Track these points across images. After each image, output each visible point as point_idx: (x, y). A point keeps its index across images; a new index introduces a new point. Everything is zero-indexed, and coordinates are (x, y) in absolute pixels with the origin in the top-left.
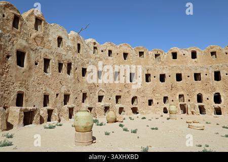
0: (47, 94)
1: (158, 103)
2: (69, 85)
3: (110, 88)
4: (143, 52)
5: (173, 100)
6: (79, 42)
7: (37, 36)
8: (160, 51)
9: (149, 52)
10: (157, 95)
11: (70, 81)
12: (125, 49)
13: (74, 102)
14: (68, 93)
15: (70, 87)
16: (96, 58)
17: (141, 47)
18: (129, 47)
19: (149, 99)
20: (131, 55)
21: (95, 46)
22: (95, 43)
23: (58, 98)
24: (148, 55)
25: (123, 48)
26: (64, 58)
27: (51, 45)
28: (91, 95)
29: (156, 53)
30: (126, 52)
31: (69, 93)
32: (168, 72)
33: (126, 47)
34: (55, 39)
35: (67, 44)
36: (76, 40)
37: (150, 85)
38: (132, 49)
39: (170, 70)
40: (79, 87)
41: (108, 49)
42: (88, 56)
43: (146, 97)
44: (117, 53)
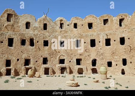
0: (9, 59)
1: (117, 65)
2: (30, 53)
3: (71, 53)
4: (108, 19)
5: (131, 62)
6: (45, 22)
7: (8, 25)
8: (125, 15)
9: (114, 19)
10: (116, 57)
11: (31, 50)
12: (90, 19)
13: (34, 64)
14: (28, 58)
15: (31, 54)
16: (61, 31)
17: (105, 15)
18: (93, 17)
19: (108, 61)
20: (95, 24)
21: (62, 22)
22: (61, 20)
23: (19, 61)
24: (112, 21)
25: (88, 19)
26: (26, 36)
27: (20, 29)
28: (52, 59)
29: (121, 18)
30: (90, 22)
31: (30, 58)
32: (128, 35)
33: (91, 18)
34: (23, 24)
35: (34, 26)
36: (42, 22)
37: (109, 48)
38: (97, 19)
39: (129, 32)
40: (40, 53)
41: (74, 22)
42: (54, 31)
43: (104, 60)
44: (82, 24)
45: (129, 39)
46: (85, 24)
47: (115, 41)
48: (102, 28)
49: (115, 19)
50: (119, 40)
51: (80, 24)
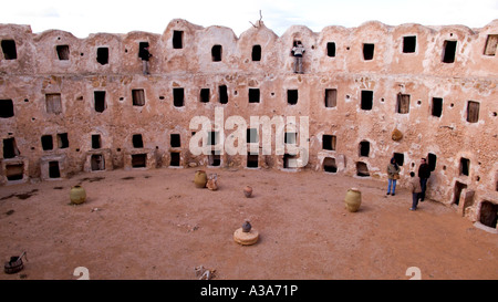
4: (415, 38)
8: (458, 32)
9: (430, 38)
12: (368, 34)
20: (381, 47)
24: (425, 43)
29: (449, 38)
41: (327, 40)
44: (347, 45)
45: (452, 105)
46: (356, 47)
47: (419, 103)
48: (397, 60)
49: (433, 40)
50: (430, 102)
51: (341, 45)
